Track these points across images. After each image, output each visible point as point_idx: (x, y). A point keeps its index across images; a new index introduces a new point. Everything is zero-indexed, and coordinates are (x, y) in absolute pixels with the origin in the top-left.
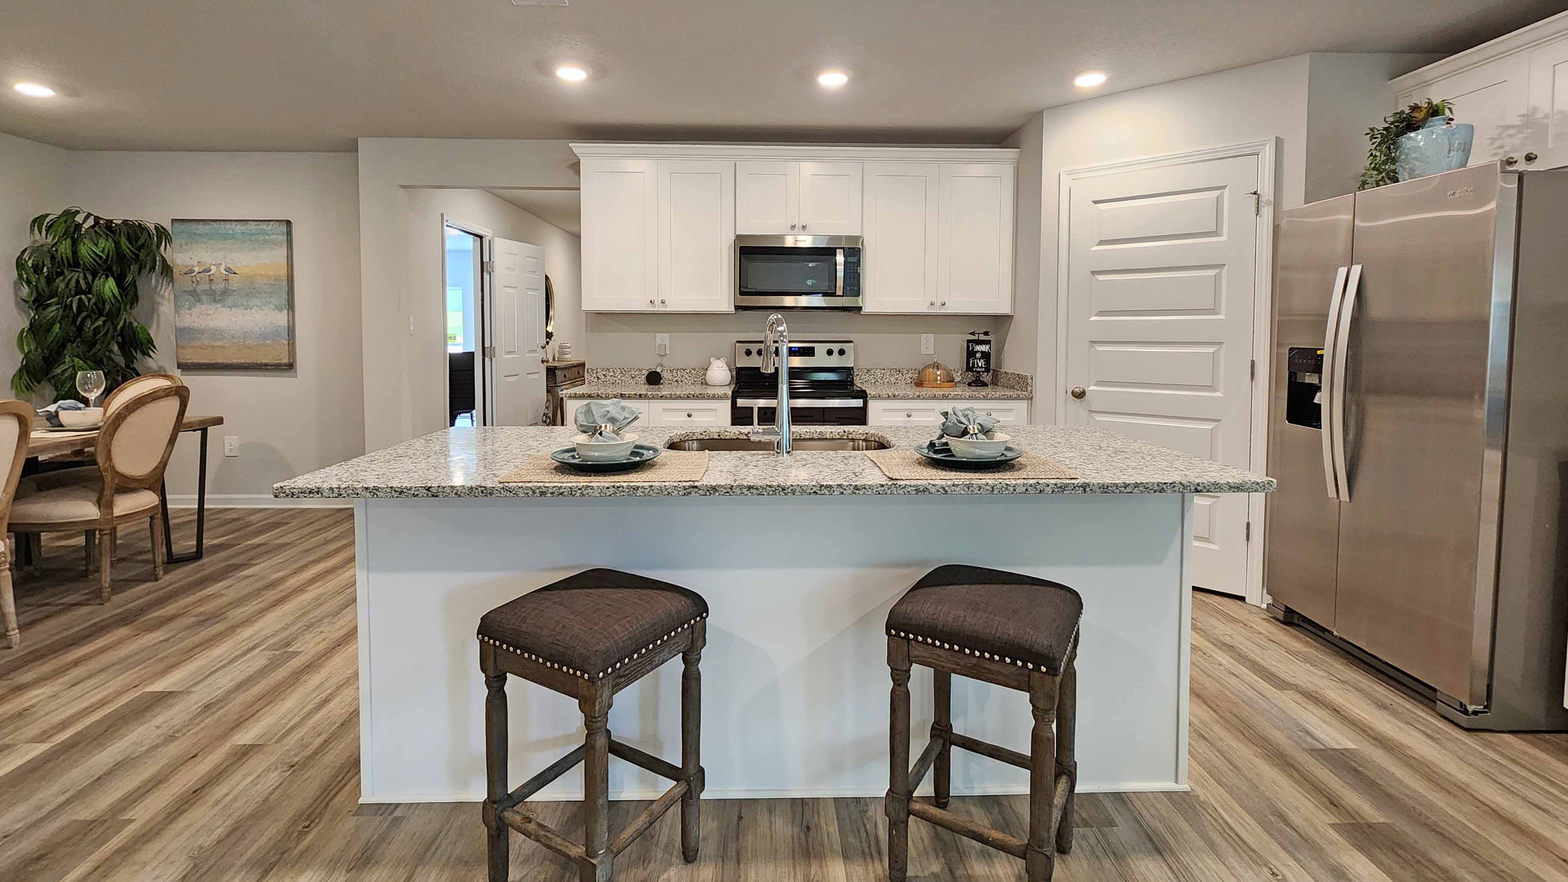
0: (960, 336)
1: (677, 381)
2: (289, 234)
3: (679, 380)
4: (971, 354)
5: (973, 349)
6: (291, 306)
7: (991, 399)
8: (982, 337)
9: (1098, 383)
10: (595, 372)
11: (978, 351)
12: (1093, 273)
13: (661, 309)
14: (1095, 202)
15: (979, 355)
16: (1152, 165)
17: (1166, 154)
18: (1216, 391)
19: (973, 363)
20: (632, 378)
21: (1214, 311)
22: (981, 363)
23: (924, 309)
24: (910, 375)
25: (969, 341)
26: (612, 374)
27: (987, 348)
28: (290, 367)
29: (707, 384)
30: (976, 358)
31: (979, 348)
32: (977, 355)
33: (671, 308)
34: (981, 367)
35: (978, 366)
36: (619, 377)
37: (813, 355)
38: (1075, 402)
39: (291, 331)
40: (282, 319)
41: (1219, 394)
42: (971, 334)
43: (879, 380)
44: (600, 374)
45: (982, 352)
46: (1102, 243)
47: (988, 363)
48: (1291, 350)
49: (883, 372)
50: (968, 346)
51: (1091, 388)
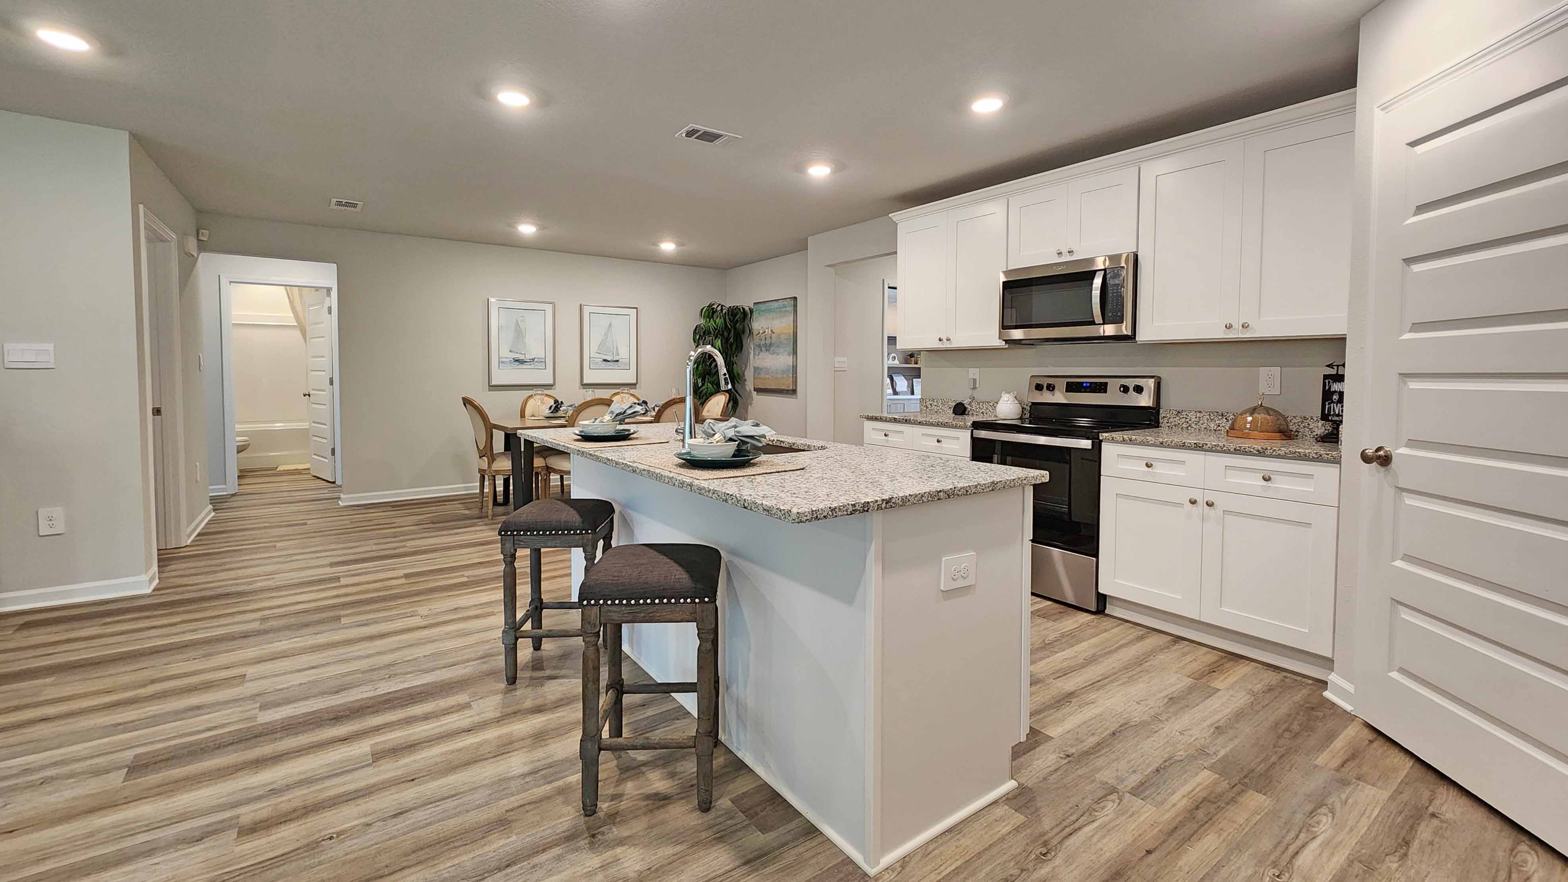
1: (982, 413)
2: (795, 306)
3: (985, 412)
4: (1327, 395)
5: (1330, 387)
6: (795, 352)
7: (1270, 456)
8: (1340, 371)
9: (1412, 443)
11: (1335, 392)
12: (1406, 261)
13: (946, 345)
19: (1329, 408)
20: (949, 408)
22: (1338, 409)
23: (1219, 334)
25: (1326, 377)
26: (935, 404)
28: (794, 392)
30: (1332, 402)
31: (1336, 387)
32: (1335, 397)
33: (955, 344)
34: (1338, 415)
35: (1335, 414)
37: (1105, 392)
38: (1378, 471)
39: (795, 368)
40: (789, 360)
42: (1328, 366)
43: (1193, 425)
44: (928, 403)
45: (1340, 393)
46: (1422, 208)
49: (1198, 415)
50: (1323, 384)
51: (1403, 450)
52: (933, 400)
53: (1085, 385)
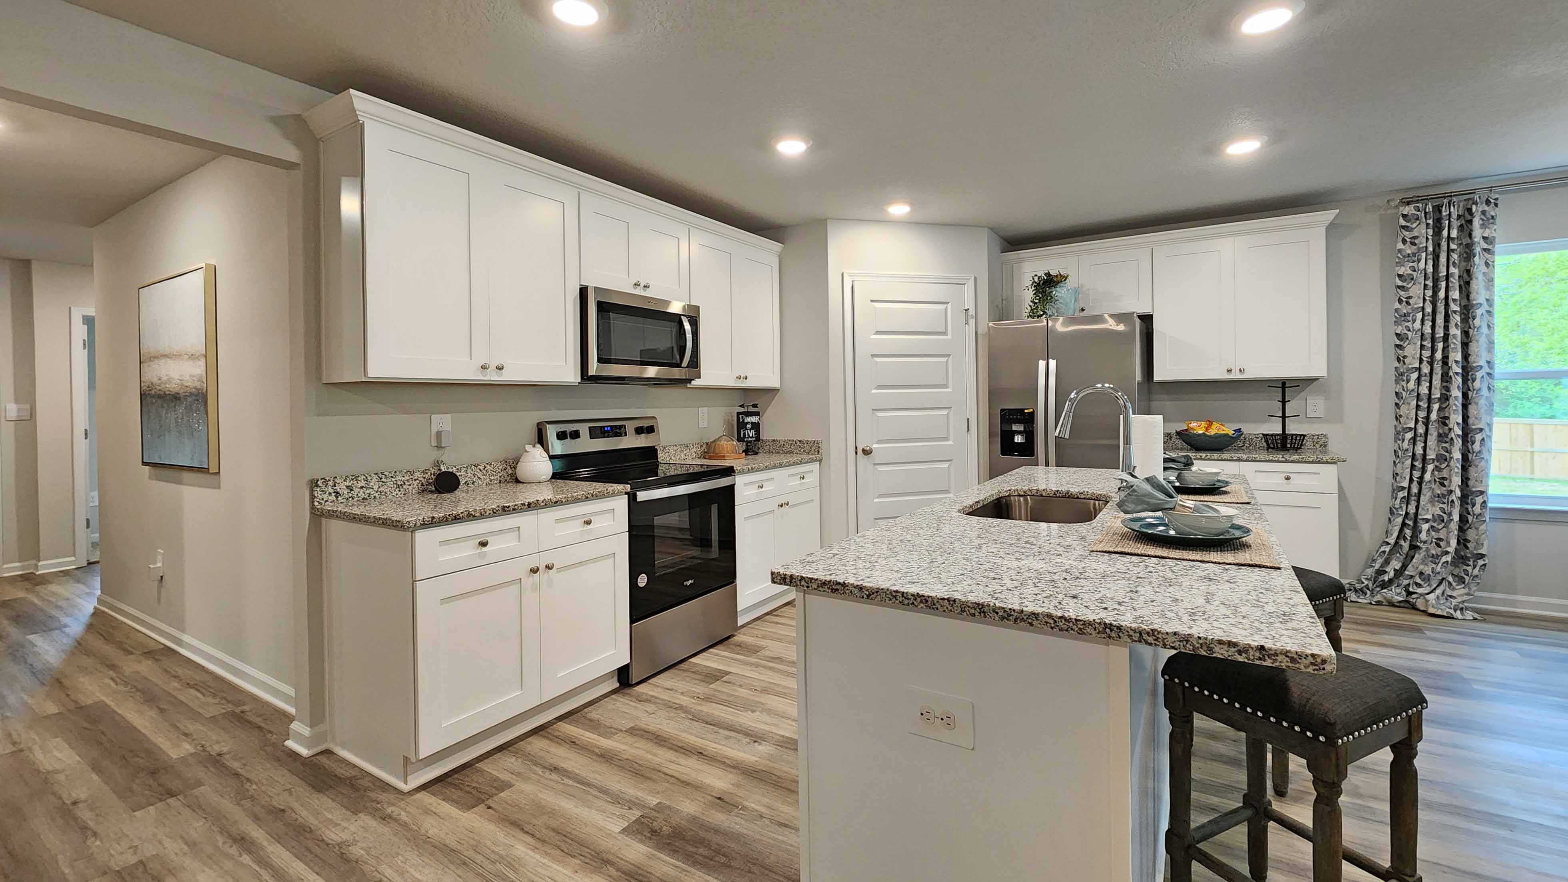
0: (728, 409)
1: (467, 483)
3: (470, 481)
4: (741, 425)
5: (744, 420)
8: (751, 409)
9: (880, 442)
10: (330, 483)
11: (748, 423)
12: (873, 356)
13: (491, 377)
14: (872, 301)
15: (749, 426)
16: (904, 280)
17: (913, 273)
18: (948, 440)
19: (744, 434)
20: (398, 486)
21: (945, 386)
22: (752, 433)
24: (694, 450)
25: (738, 414)
26: (363, 484)
27: (757, 419)
29: (517, 481)
30: (746, 429)
31: (748, 419)
32: (748, 426)
34: (752, 437)
35: (749, 437)
36: (376, 488)
37: (625, 435)
38: (863, 458)
41: (951, 443)
42: (739, 407)
43: (672, 457)
45: (752, 423)
46: (878, 333)
47: (758, 433)
48: (1002, 410)
49: (675, 448)
50: (738, 418)
51: (875, 446)
52: (356, 478)
53: (606, 429)
